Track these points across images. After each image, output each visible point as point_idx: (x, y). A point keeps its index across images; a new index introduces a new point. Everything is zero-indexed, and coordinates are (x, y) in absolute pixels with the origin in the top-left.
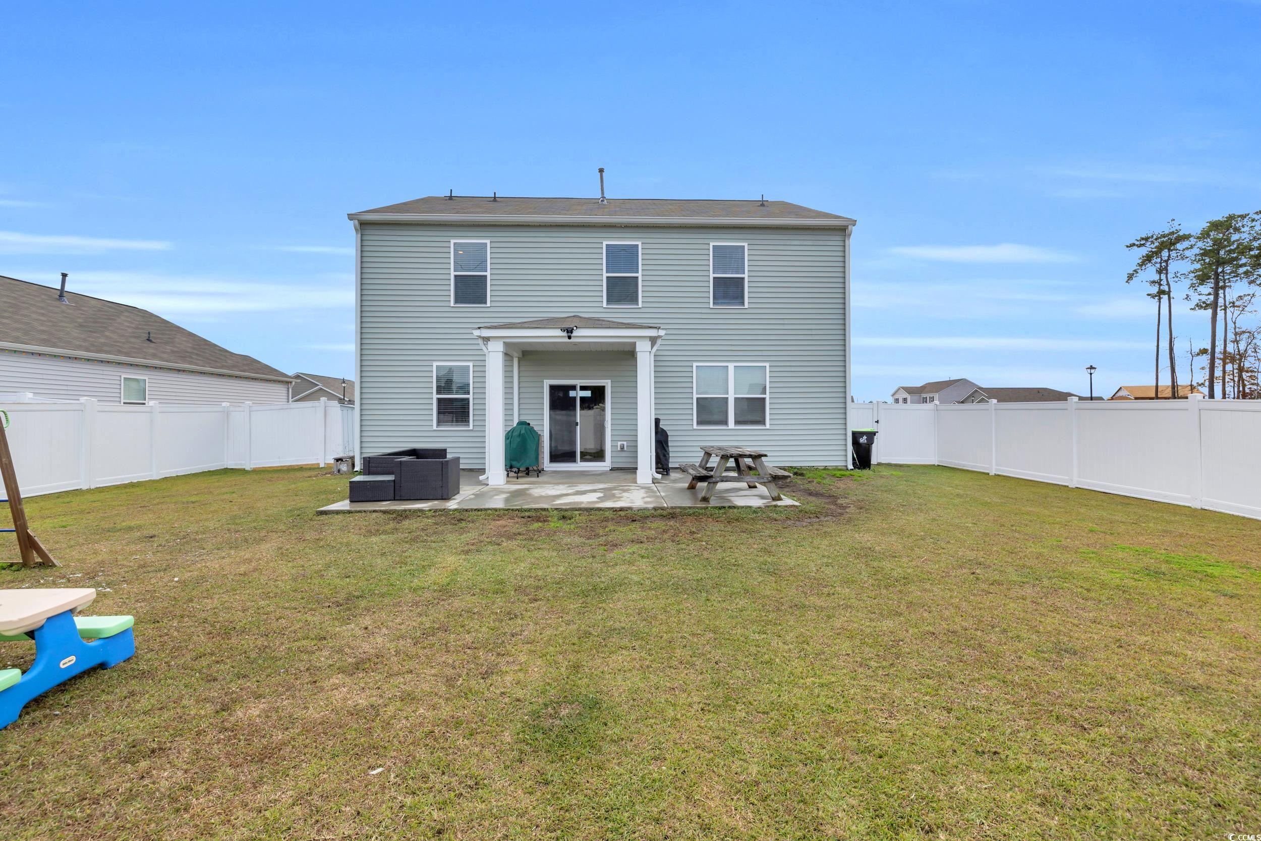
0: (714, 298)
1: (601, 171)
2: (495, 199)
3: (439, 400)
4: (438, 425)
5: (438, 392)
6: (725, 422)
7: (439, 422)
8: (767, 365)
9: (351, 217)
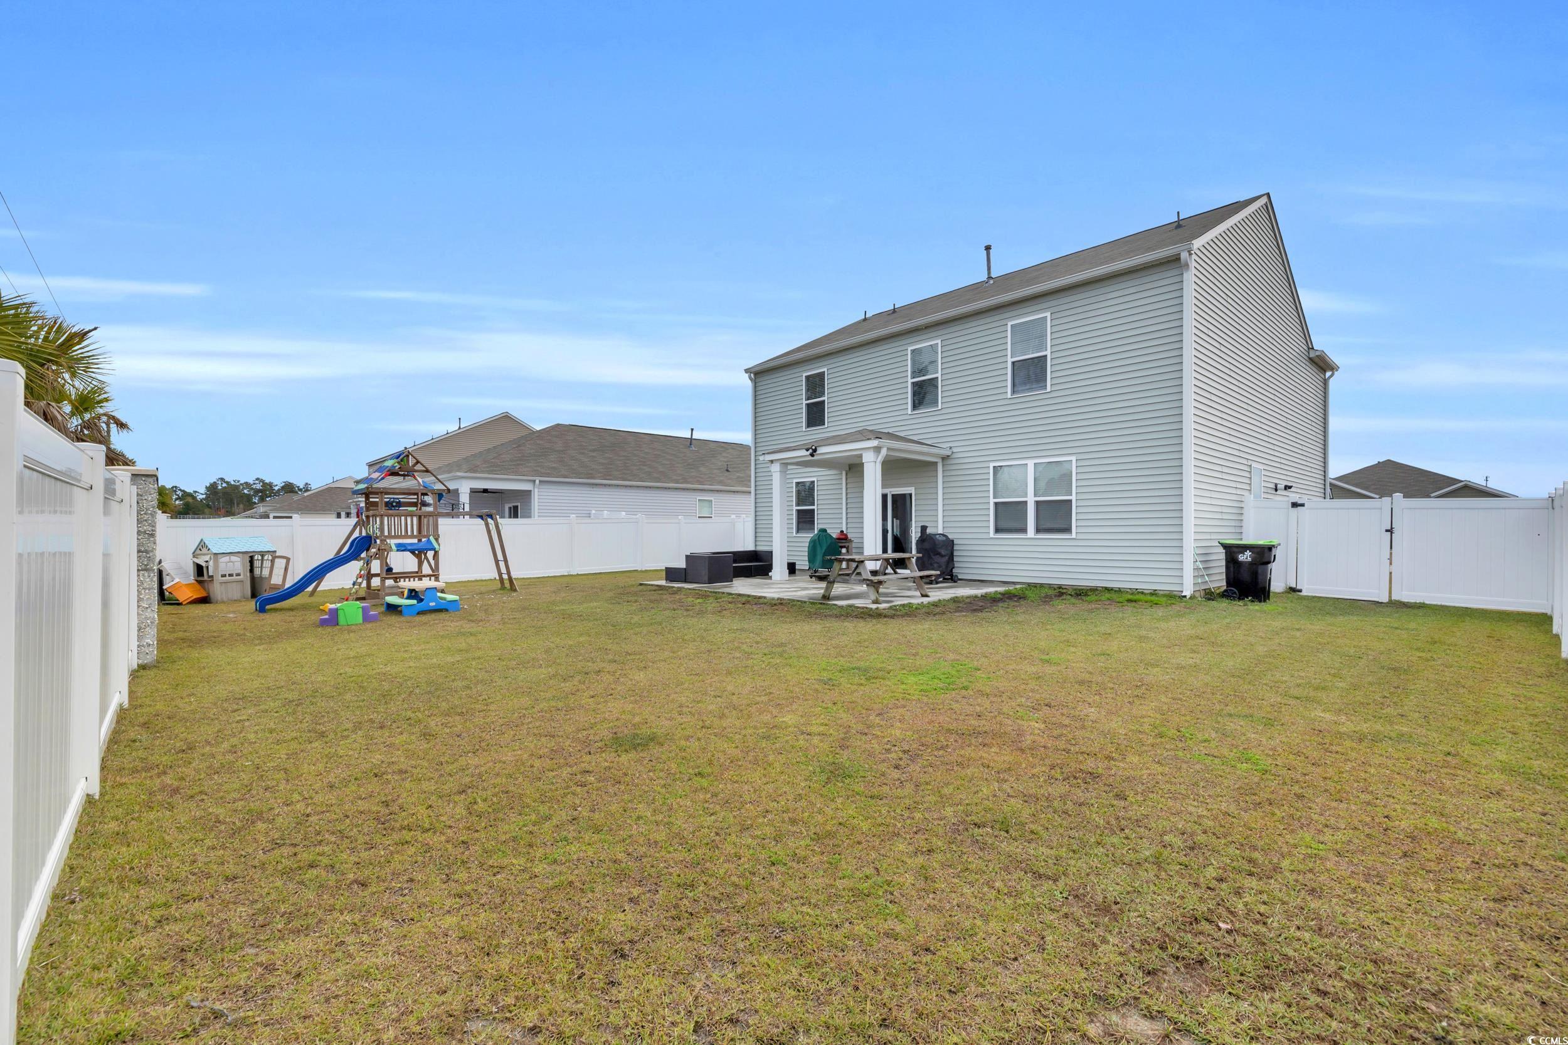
0: (1014, 385)
1: (988, 248)
2: (894, 311)
3: (798, 511)
4: (798, 532)
5: (798, 504)
6: (1024, 530)
7: (798, 531)
8: (1073, 458)
9: (747, 371)
